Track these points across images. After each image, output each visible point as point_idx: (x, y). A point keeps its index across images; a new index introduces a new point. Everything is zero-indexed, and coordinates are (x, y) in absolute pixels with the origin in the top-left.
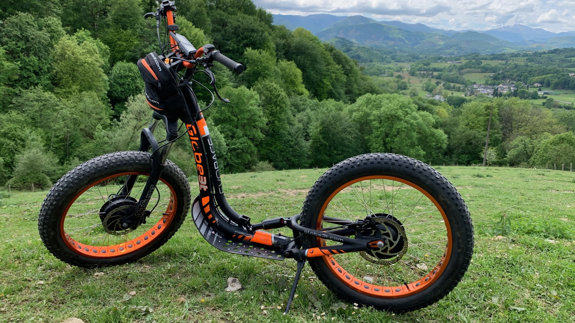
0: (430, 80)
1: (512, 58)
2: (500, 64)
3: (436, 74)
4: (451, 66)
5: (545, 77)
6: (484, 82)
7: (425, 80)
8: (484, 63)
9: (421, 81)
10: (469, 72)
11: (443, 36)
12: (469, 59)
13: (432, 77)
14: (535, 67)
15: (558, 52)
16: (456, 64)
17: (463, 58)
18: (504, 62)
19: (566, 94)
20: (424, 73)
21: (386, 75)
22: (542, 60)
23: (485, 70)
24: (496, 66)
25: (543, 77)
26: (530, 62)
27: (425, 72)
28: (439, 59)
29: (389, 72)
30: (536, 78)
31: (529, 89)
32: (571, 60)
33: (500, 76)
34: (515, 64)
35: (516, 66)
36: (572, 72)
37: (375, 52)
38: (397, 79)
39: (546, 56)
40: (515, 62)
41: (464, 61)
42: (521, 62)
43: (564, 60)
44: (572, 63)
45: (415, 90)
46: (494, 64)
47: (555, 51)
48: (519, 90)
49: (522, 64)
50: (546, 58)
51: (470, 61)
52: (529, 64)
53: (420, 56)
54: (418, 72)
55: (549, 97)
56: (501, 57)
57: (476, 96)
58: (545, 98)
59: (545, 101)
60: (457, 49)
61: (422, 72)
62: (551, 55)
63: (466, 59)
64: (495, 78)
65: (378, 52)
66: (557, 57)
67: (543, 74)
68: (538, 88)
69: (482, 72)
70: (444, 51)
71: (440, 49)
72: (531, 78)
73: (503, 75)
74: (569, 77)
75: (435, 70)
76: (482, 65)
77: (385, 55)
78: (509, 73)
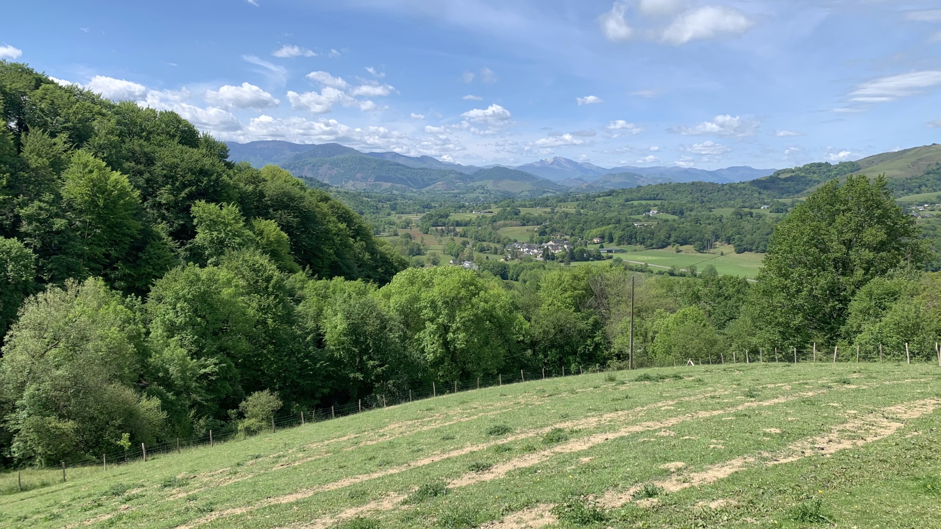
0: (453, 240)
1: (559, 204)
2: (545, 212)
3: (459, 229)
4: (478, 217)
5: (606, 229)
6: (528, 239)
7: (447, 239)
8: (523, 211)
9: (440, 242)
10: (505, 225)
11: (461, 174)
12: (502, 206)
13: (456, 235)
14: (591, 216)
15: (614, 194)
16: (485, 214)
17: (493, 206)
18: (549, 210)
19: (635, 251)
20: (442, 229)
21: (386, 234)
22: (596, 206)
23: (525, 222)
24: (540, 215)
25: (604, 228)
26: (582, 208)
27: (443, 228)
28: (460, 207)
29: (391, 230)
30: (594, 231)
31: (588, 246)
32: (632, 204)
33: (547, 230)
34: (563, 212)
35: (566, 215)
36: (637, 220)
37: (365, 199)
38: (405, 239)
39: (600, 199)
40: (563, 209)
41: (496, 210)
42: (571, 208)
43: (624, 205)
44: (634, 209)
45: (434, 255)
46: (537, 212)
47: (610, 193)
48: (577, 249)
49: (573, 211)
50: (602, 202)
51: (505, 210)
52: (582, 211)
53: (433, 204)
54: (434, 228)
55: (615, 256)
56: (544, 203)
57: (521, 259)
58: (610, 258)
59: (611, 261)
60: (483, 193)
61: (439, 228)
62: (608, 198)
63: (498, 207)
64: (543, 233)
65: (369, 200)
66: (616, 202)
67: (603, 225)
68: (599, 245)
69: (524, 225)
70: (466, 195)
71: (459, 193)
72: (588, 231)
73: (551, 228)
74: (635, 227)
75: (458, 224)
76: (522, 214)
77: (380, 204)
78: (558, 225)
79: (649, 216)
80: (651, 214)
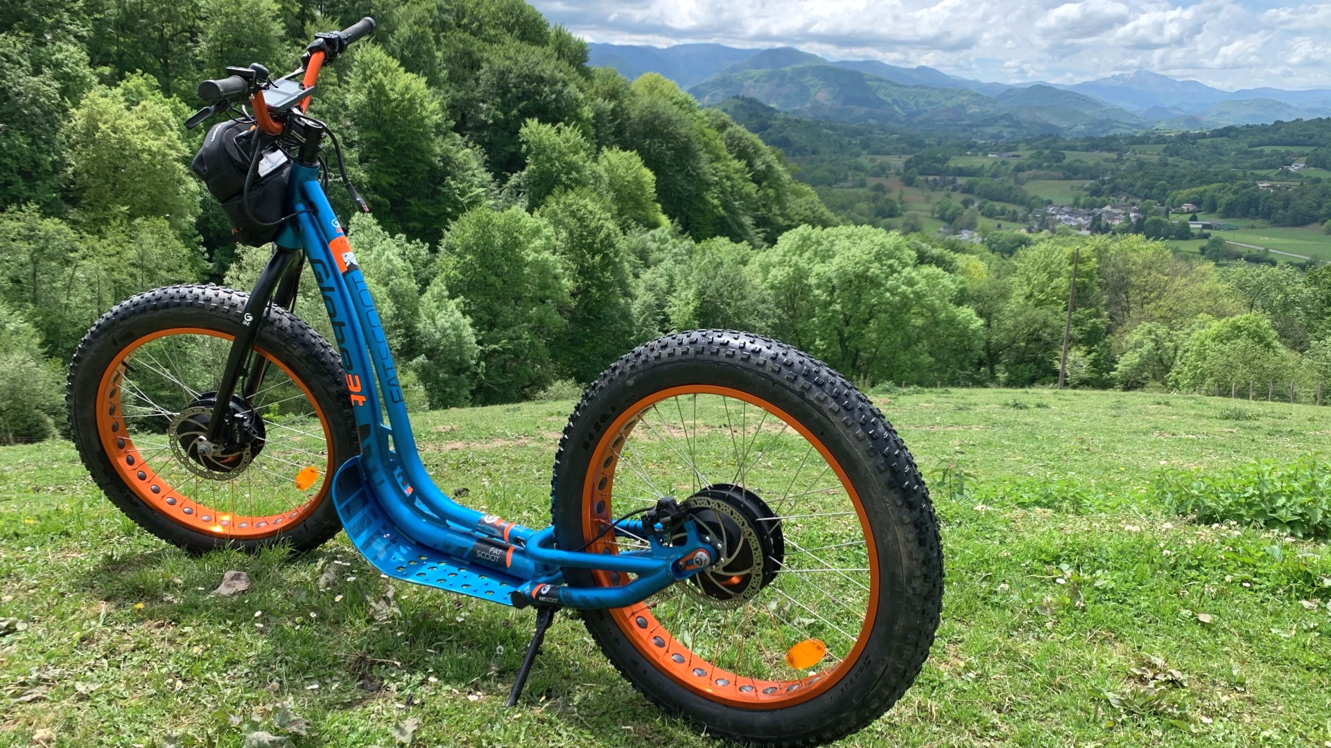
0: (948, 196)
1: (1132, 147)
2: (1106, 160)
3: (962, 181)
4: (995, 163)
5: (1205, 191)
6: (1071, 201)
7: (938, 196)
8: (1070, 156)
9: (928, 199)
10: (1035, 178)
11: (978, 95)
12: (1036, 148)
13: (954, 190)
14: (1183, 168)
15: (1232, 134)
16: (1007, 160)
17: (1022, 146)
18: (1114, 156)
19: (1252, 227)
20: (935, 180)
21: (850, 184)
22: (1197, 152)
23: (1072, 173)
24: (1098, 164)
25: (1201, 189)
26: (1171, 155)
27: (938, 178)
28: (969, 148)
29: (857, 178)
30: (1184, 193)
31: (1172, 216)
32: (1262, 151)
33: (1105, 187)
34: (1138, 160)
35: (1141, 165)
36: (1263, 178)
37: (825, 131)
38: (873, 193)
39: (1207, 141)
40: (1138, 156)
41: (1025, 154)
42: (1152, 155)
43: (1246, 153)
44: (1264, 159)
45: (915, 217)
46: (1092, 159)
47: (1227, 132)
48: (1149, 219)
49: (1155, 159)
50: (1207, 147)
51: (1040, 153)
52: (1170, 160)
53: (927, 141)
54: (922, 178)
55: (1214, 234)
56: (1107, 144)
57: (1053, 231)
58: (1206, 236)
59: (1204, 243)
60: (1009, 126)
61: (931, 178)
62: (1219, 140)
63: (1031, 149)
64: (1096, 192)
65: (831, 132)
66: (1230, 146)
67: (1201, 184)
68: (1190, 215)
69: (1067, 178)
70: (981, 129)
71: (971, 126)
72: (1174, 193)
73: (1111, 185)
74: (1257, 189)
75: (960, 172)
76: (1066, 162)
77: (846, 139)
78: (1125, 181)
79: (1288, 172)
80: (1293, 169)
